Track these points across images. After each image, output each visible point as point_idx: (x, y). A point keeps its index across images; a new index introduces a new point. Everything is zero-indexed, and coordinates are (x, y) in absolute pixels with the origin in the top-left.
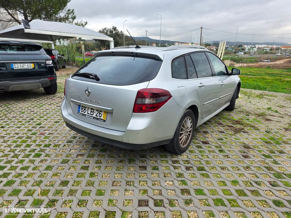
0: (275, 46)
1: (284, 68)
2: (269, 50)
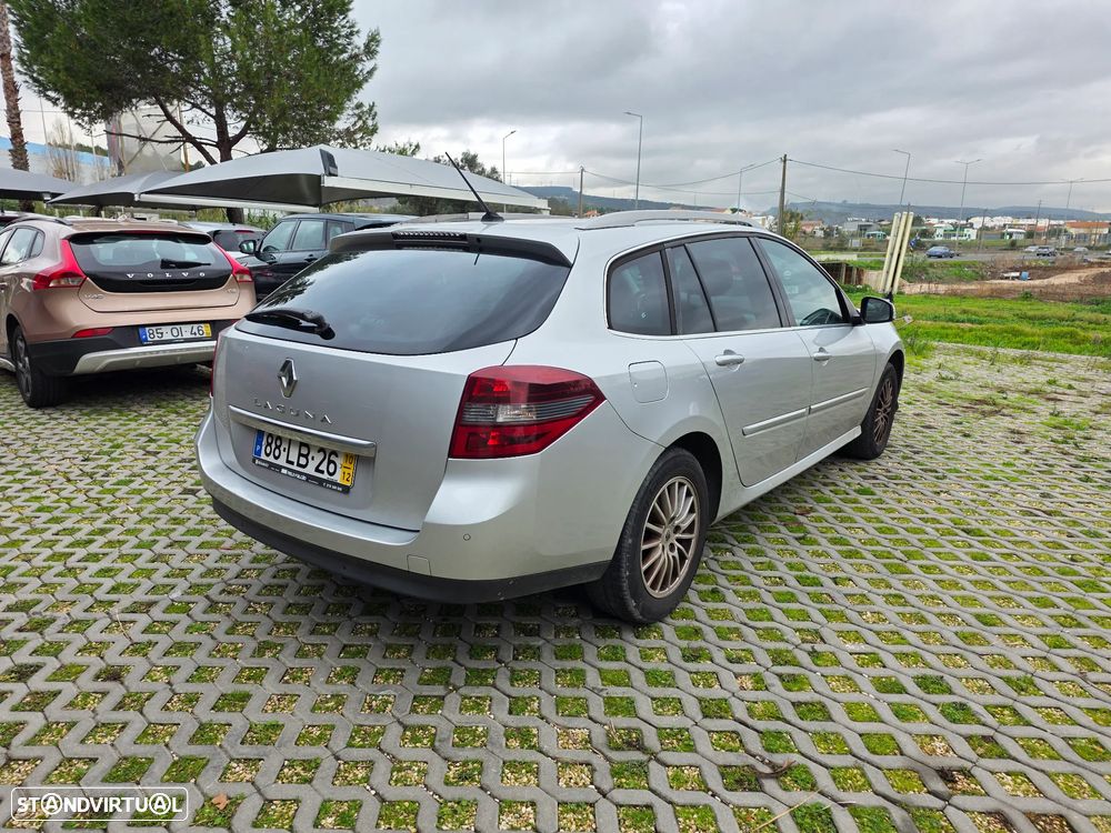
0: (1043, 223)
1: (1082, 299)
2: (1022, 237)
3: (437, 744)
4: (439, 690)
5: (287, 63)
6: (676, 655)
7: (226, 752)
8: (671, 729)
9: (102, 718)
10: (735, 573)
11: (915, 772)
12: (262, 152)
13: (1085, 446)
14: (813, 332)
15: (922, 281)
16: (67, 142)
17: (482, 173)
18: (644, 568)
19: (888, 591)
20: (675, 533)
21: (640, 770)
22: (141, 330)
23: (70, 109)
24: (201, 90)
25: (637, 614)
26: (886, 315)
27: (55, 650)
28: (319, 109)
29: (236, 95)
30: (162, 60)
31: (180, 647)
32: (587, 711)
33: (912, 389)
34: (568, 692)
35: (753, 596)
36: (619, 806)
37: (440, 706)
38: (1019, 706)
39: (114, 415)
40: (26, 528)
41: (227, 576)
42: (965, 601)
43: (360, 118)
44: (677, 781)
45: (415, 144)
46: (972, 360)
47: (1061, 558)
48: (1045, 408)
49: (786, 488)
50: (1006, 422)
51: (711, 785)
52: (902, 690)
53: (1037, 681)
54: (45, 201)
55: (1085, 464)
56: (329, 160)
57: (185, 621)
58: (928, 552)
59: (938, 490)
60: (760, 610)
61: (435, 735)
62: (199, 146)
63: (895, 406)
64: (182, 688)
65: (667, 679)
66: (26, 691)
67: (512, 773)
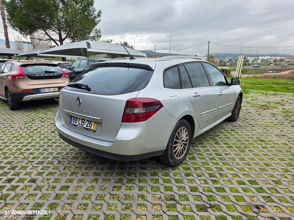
0: (278, 58)
1: (289, 78)
2: (273, 62)
3: (119, 199)
4: (120, 185)
5: (77, 19)
6: (183, 175)
7: (63, 201)
8: (182, 195)
9: (30, 193)
10: (198, 152)
11: (249, 206)
12: (71, 42)
13: (292, 117)
14: (218, 88)
15: (246, 74)
16: (20, 41)
17: (129, 47)
18: (174, 151)
19: (240, 157)
20: (182, 142)
21: (174, 206)
22: (40, 90)
23: (21, 32)
24: (55, 26)
25: (172, 164)
26: (238, 83)
27: (18, 174)
28: (86, 31)
29: (64, 28)
30: (44, 18)
31: (51, 173)
32: (160, 190)
33: (244, 102)
34: (154, 185)
35: (204, 158)
36: (169, 216)
37: (120, 189)
38: (277, 188)
39: (33, 112)
40: (10, 142)
41: (63, 154)
42: (261, 159)
43: (96, 33)
44: (184, 209)
45: (111, 40)
46: (260, 95)
47: (287, 148)
48: (281, 107)
49: (212, 129)
50: (270, 111)
51: (193, 210)
52: (245, 184)
53: (281, 181)
54: (14, 56)
55: (292, 122)
56: (88, 44)
57: (52, 166)
58: (250, 146)
59: (253, 130)
60: (206, 162)
61: (119, 197)
62: (54, 41)
63: (240, 107)
64: (51, 184)
65: (181, 181)
66: (10, 185)
67: (140, 207)
